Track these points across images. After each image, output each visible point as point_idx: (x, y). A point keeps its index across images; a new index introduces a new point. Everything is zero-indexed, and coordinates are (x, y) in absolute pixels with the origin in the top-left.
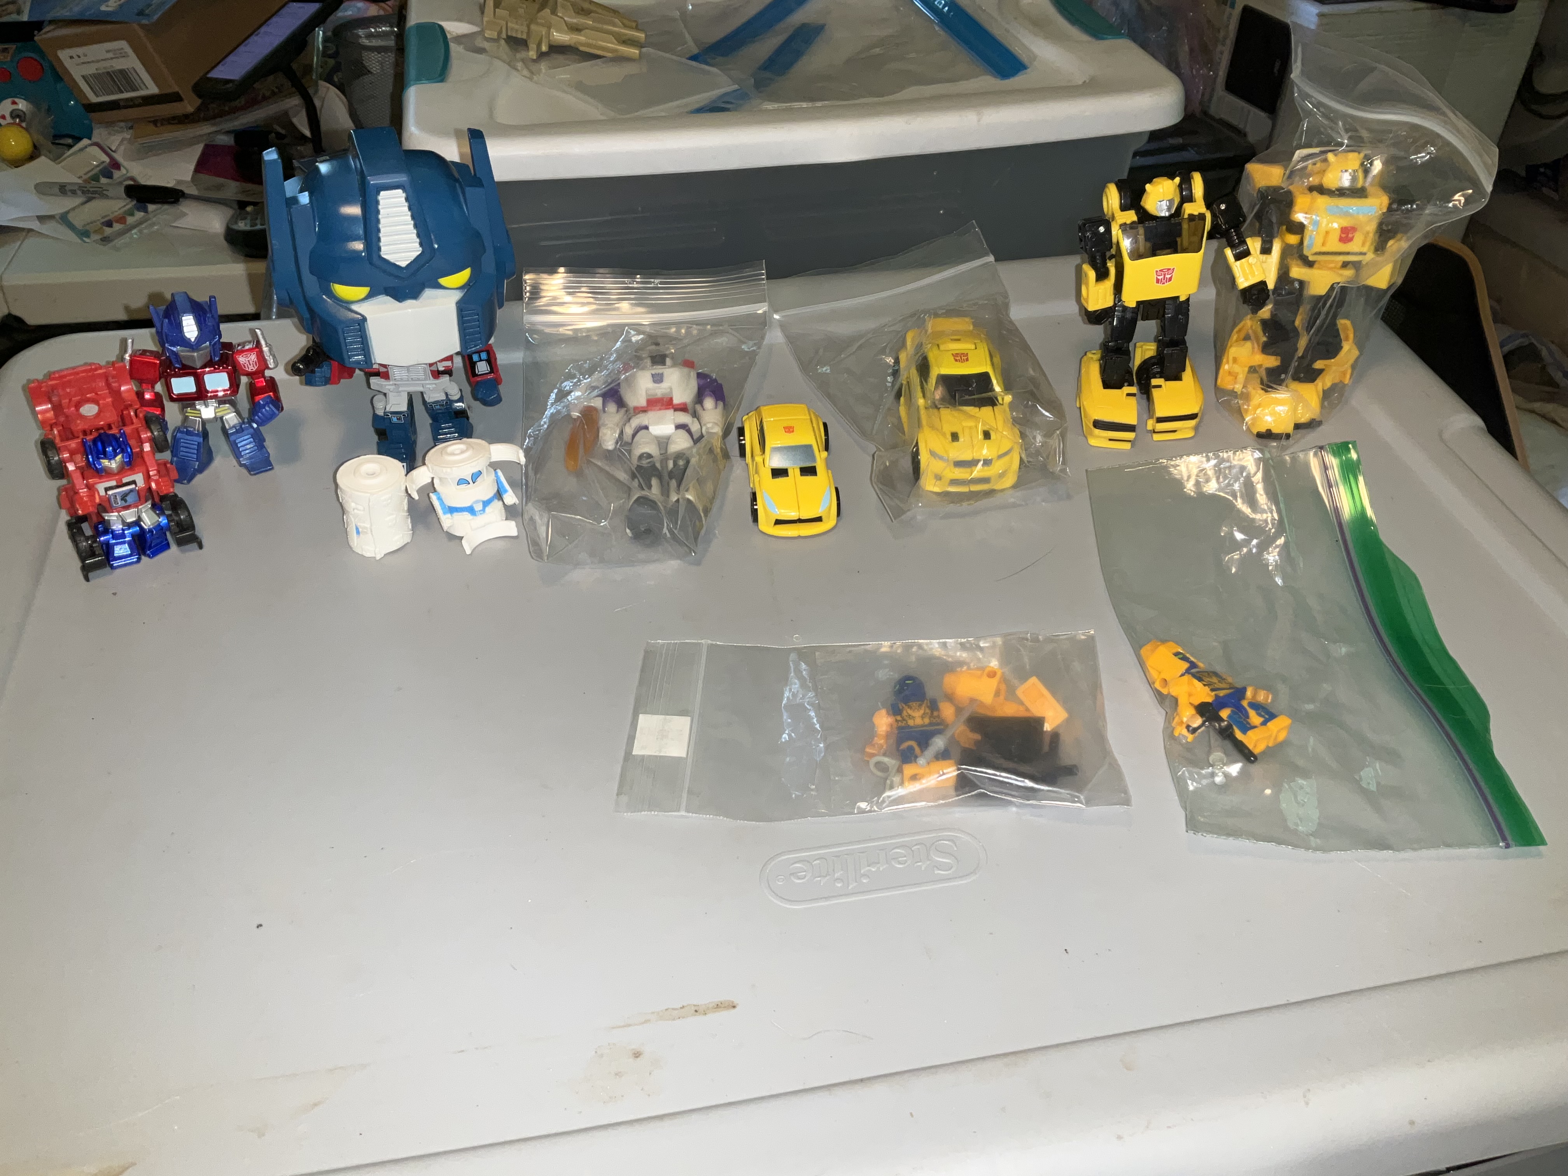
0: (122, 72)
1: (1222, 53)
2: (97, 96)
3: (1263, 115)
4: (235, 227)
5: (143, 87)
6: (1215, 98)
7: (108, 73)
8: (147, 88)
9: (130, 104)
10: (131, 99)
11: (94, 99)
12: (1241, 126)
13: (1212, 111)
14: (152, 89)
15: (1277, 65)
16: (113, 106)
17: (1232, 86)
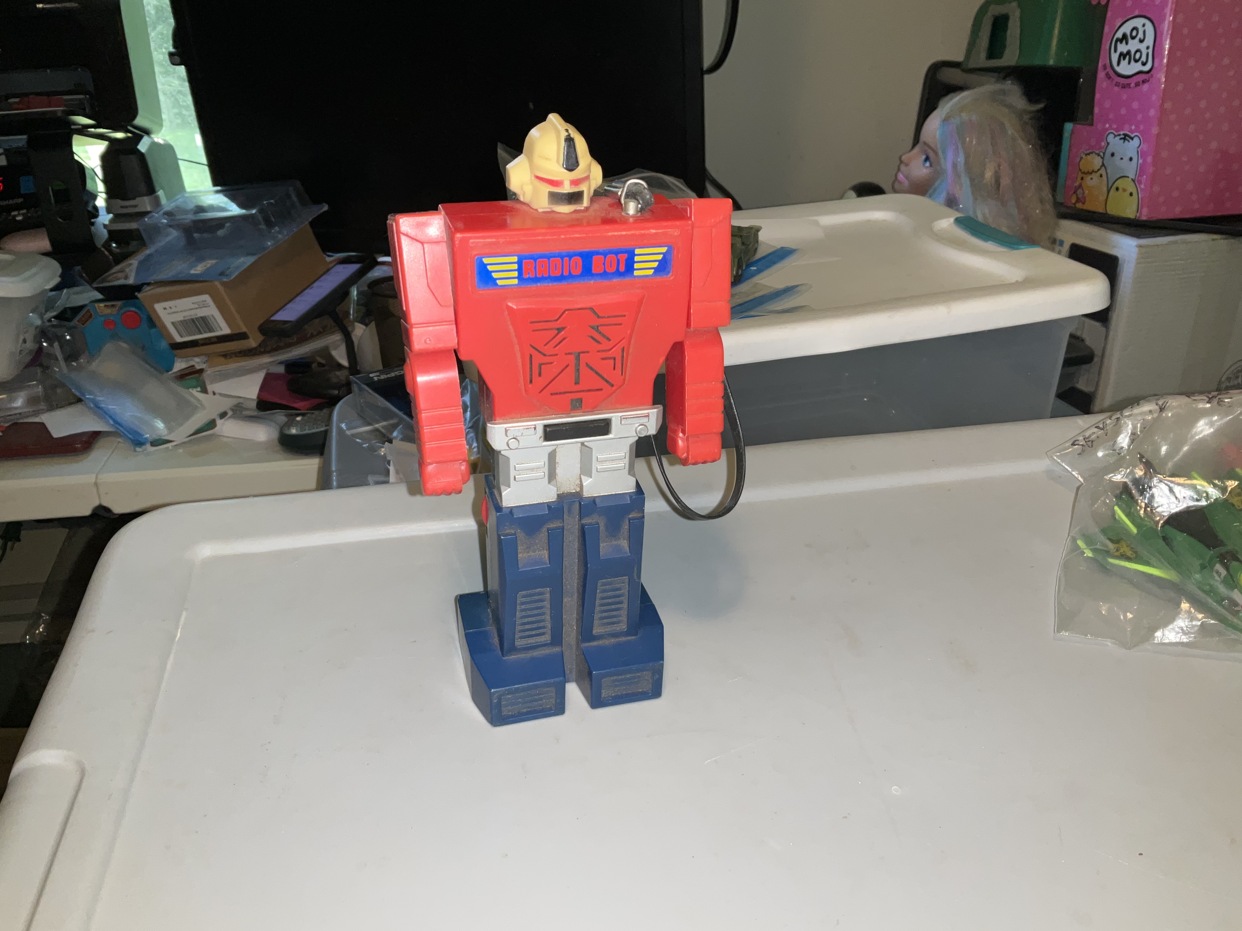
0: (204, 319)
2: (182, 337)
3: (1097, 326)
4: (286, 436)
5: (218, 329)
7: (193, 320)
8: (222, 330)
9: (207, 342)
10: (209, 338)
11: (179, 339)
14: (226, 330)
16: (194, 344)
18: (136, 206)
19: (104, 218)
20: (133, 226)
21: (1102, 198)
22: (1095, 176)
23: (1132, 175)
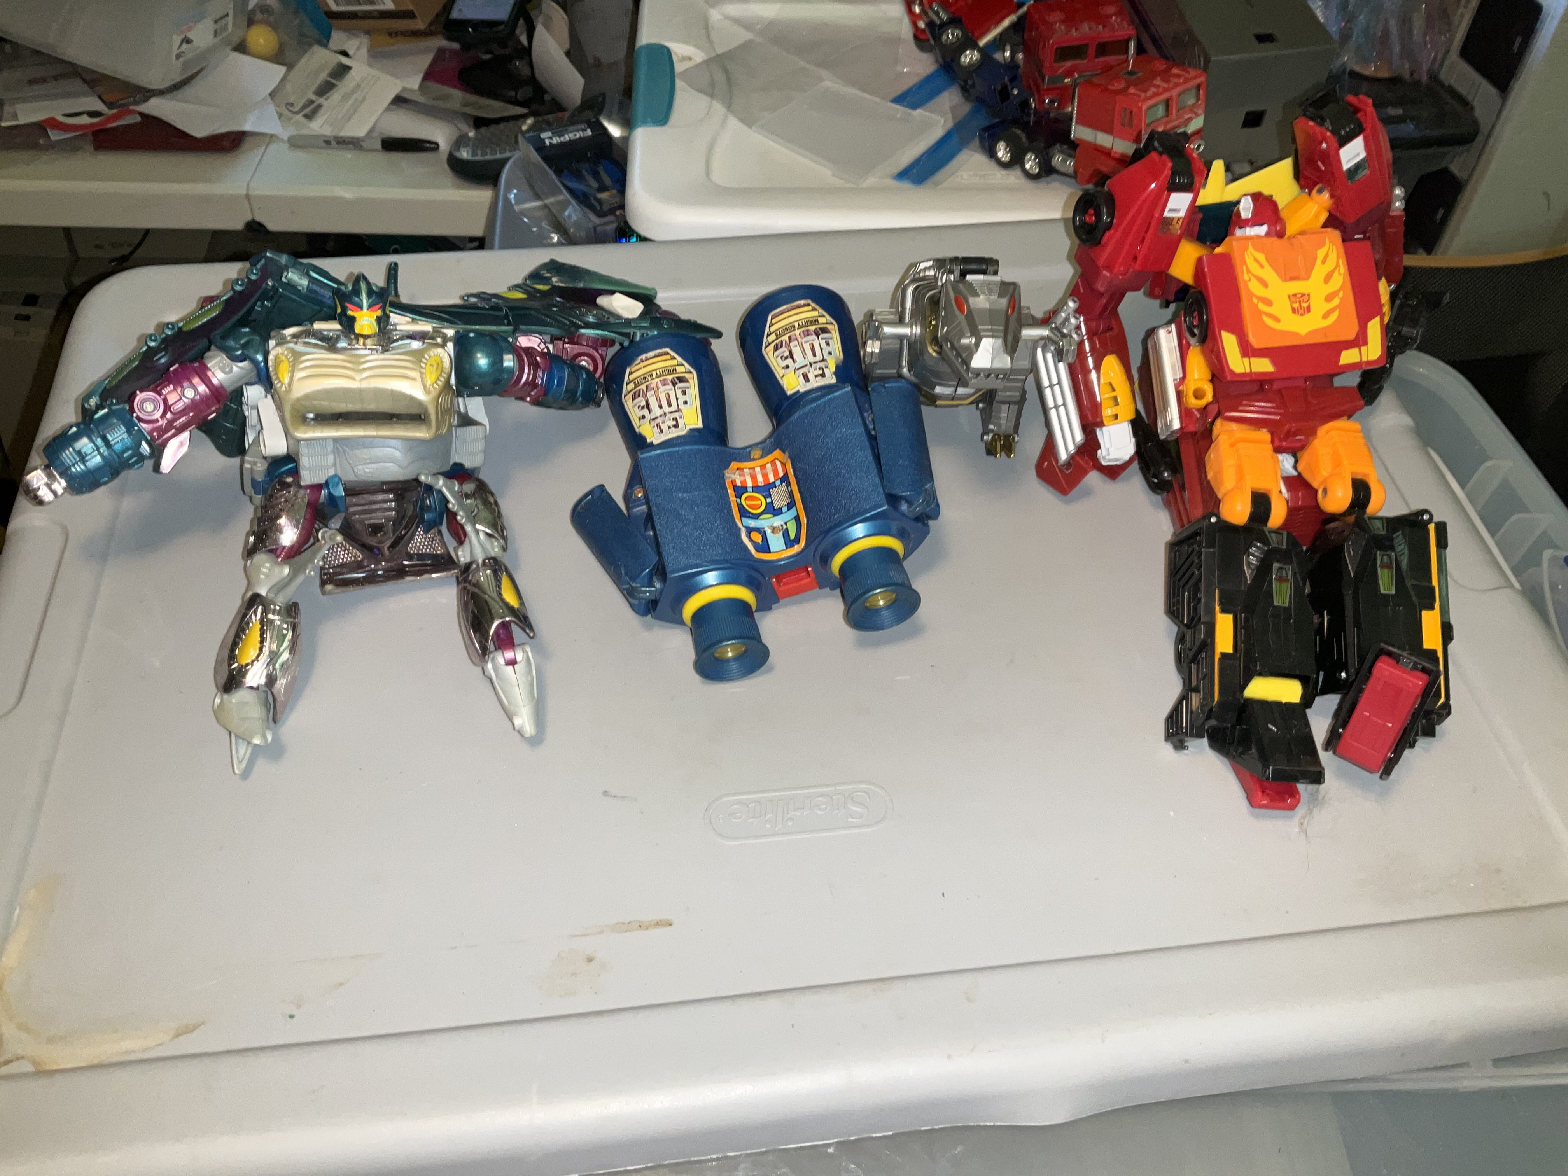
1: (1462, 16)
2: (337, 5)
3: (1493, 91)
4: (458, 154)
6: (1447, 63)
8: (384, 3)
9: (367, 16)
10: (370, 12)
11: (335, 8)
12: (1470, 98)
13: (1443, 76)
14: (388, 6)
15: (1519, 40)
16: (353, 16)
17: (1466, 53)
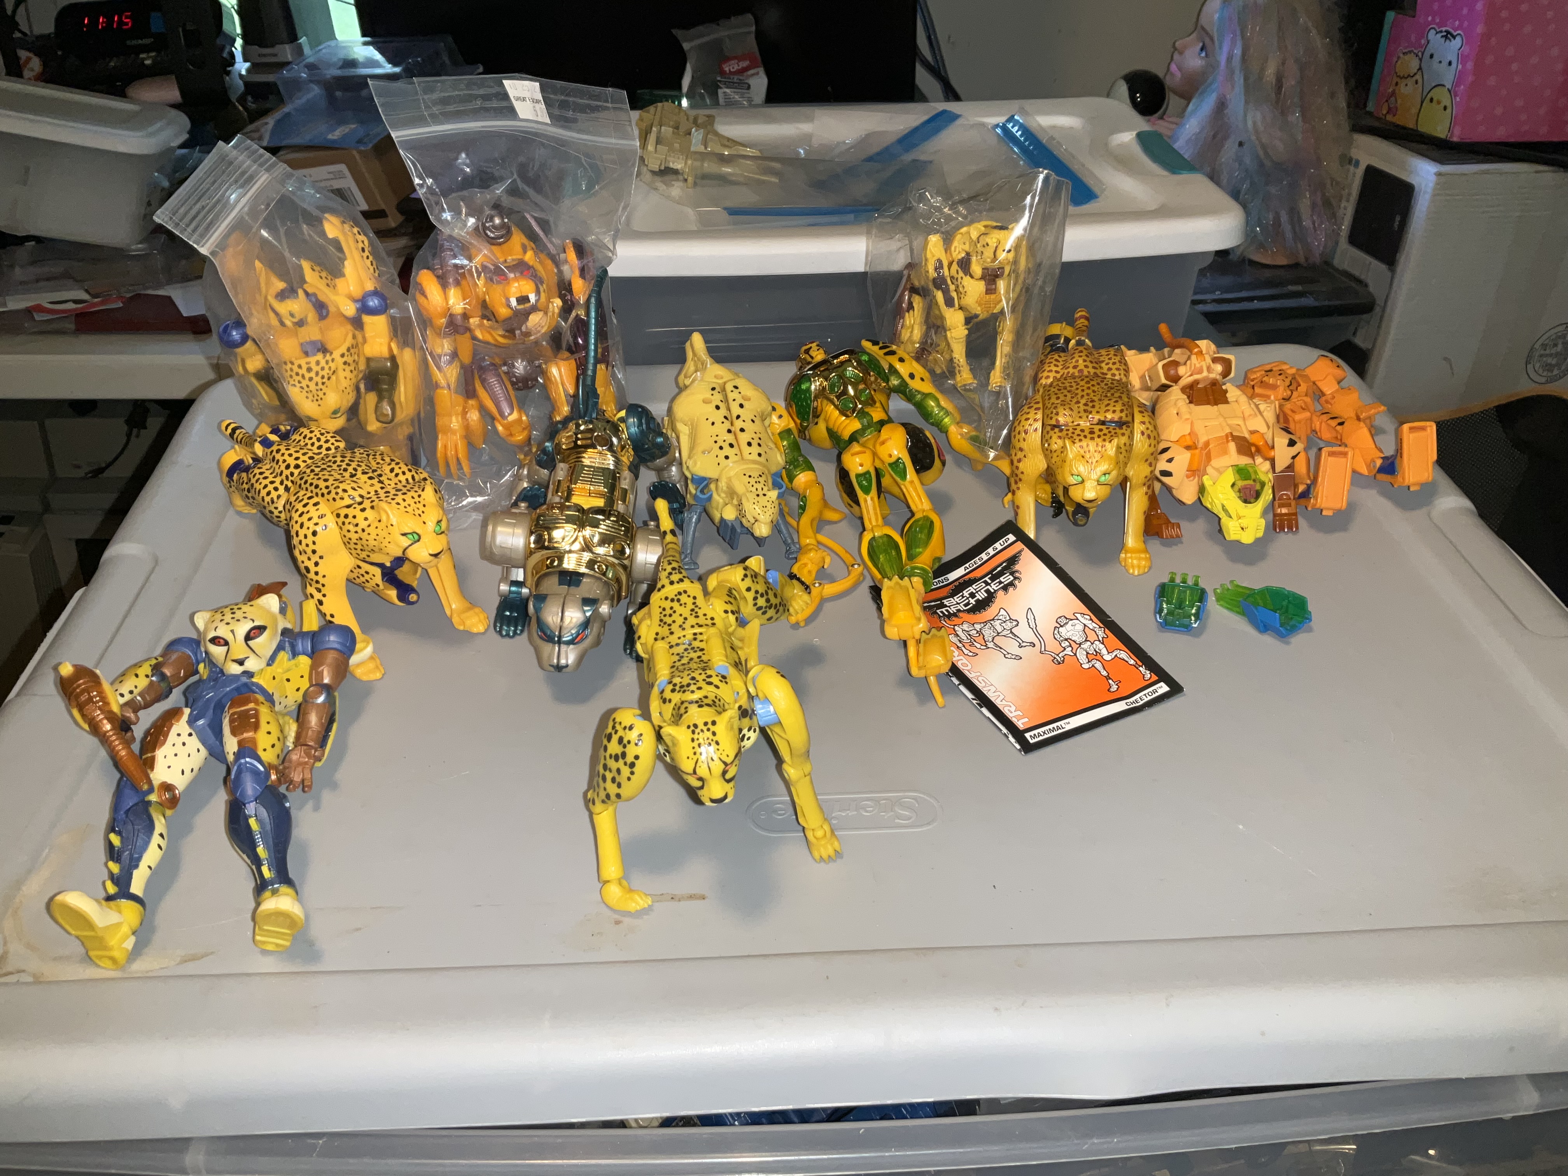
0: (339, 191)
3: (1383, 267)
5: (356, 204)
8: (359, 205)
12: (1363, 277)
13: (1336, 262)
14: (363, 206)
15: (1398, 219)
17: (1354, 239)
18: (275, 55)
19: (242, 67)
20: (270, 78)
21: (1414, 111)
22: (1410, 82)
23: (1449, 86)
